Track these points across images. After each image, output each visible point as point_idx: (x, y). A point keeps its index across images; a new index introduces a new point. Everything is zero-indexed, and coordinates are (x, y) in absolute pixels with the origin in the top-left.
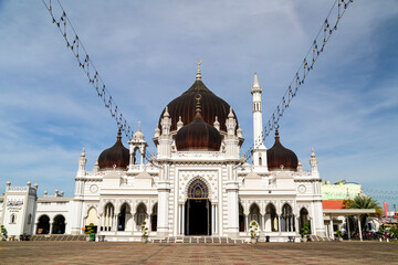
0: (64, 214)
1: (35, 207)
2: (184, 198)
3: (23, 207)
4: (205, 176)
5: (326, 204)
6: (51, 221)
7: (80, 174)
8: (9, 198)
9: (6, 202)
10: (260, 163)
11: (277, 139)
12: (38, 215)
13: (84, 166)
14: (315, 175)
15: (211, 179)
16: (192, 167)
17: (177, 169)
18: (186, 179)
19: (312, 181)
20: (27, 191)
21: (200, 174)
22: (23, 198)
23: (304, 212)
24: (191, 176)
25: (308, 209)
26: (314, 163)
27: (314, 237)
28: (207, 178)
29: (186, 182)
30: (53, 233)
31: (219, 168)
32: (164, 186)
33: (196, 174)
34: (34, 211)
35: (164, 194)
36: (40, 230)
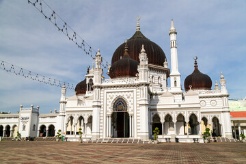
0: (54, 124)
1: (38, 120)
2: (110, 112)
3: (29, 120)
4: (124, 96)
5: (233, 114)
6: (47, 129)
7: (62, 99)
8: (22, 115)
9: (20, 117)
10: (175, 85)
11: (196, 67)
12: (40, 125)
13: (65, 94)
14: (224, 92)
15: (128, 98)
16: (115, 90)
17: (106, 91)
18: (111, 98)
19: (221, 96)
20: (31, 111)
21: (121, 94)
22: (29, 115)
23: (215, 120)
24: (115, 96)
25: (219, 118)
26: (223, 83)
27: (223, 139)
28: (126, 97)
29: (112, 101)
30: (49, 136)
31: (134, 89)
32: (96, 104)
33: (118, 94)
34: (38, 123)
35: (96, 109)
36: (42, 134)
